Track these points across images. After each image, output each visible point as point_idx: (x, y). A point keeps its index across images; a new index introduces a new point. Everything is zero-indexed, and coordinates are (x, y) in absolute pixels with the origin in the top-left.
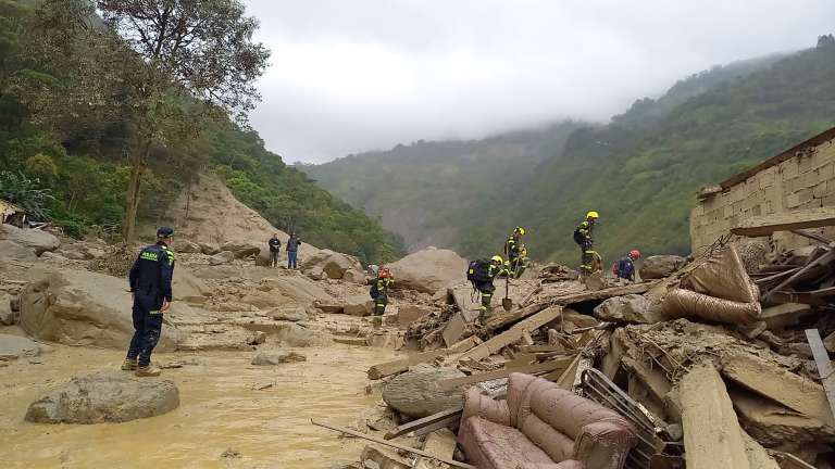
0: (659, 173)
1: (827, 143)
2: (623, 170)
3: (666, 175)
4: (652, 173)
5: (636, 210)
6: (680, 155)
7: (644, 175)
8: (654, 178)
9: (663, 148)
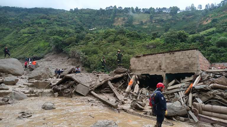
0: (30, 35)
1: (178, 52)
2: (19, 32)
3: (33, 36)
4: (29, 35)
5: (23, 45)
6: (37, 31)
7: (26, 35)
8: (29, 36)
9: (32, 28)
